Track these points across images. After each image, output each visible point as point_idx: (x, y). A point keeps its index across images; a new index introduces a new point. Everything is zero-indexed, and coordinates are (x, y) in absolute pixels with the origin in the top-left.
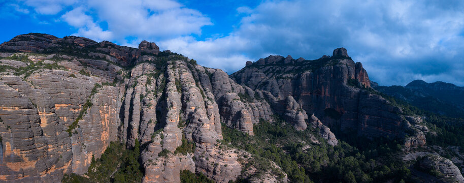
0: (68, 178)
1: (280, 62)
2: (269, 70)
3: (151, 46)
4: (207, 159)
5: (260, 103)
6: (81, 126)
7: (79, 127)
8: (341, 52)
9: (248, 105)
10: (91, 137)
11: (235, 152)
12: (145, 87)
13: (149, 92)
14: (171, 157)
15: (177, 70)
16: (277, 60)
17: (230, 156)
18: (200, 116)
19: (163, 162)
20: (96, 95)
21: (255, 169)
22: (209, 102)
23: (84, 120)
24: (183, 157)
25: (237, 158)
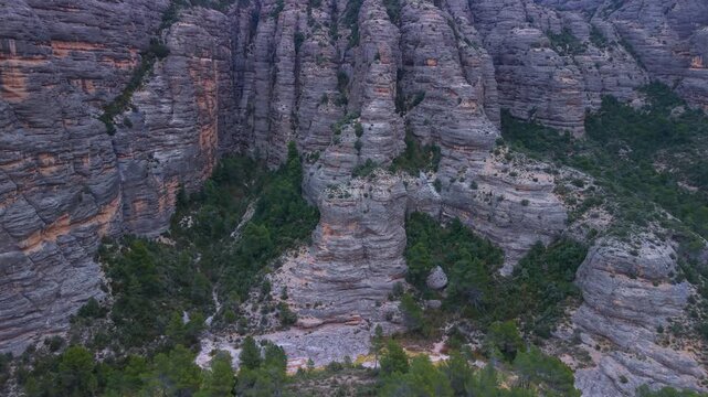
0: (116, 247)
4: (474, 186)
5: (607, 55)
6: (142, 109)
7: (135, 110)
9: (571, 61)
10: (171, 137)
11: (547, 171)
12: (305, 15)
13: (318, 27)
14: (383, 179)
17: (536, 180)
18: (452, 81)
19: (366, 191)
20: (176, 28)
21: (609, 217)
22: (471, 50)
23: (147, 93)
24: (411, 180)
25: (554, 186)
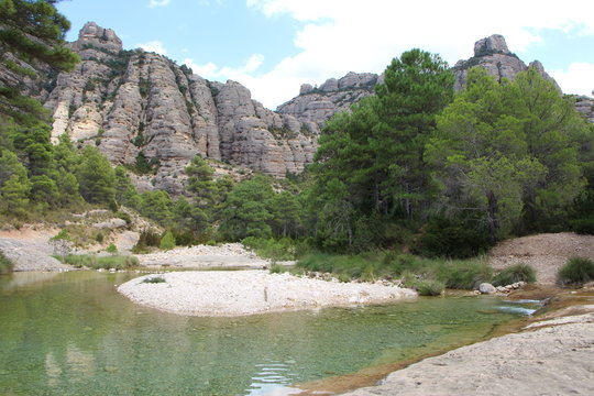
1: (369, 84)
2: (344, 97)
3: (104, 36)
8: (490, 43)
15: (146, 67)
16: (364, 81)
